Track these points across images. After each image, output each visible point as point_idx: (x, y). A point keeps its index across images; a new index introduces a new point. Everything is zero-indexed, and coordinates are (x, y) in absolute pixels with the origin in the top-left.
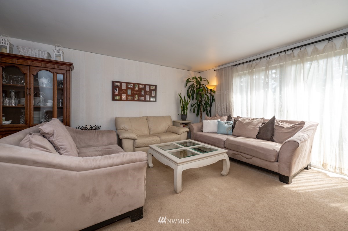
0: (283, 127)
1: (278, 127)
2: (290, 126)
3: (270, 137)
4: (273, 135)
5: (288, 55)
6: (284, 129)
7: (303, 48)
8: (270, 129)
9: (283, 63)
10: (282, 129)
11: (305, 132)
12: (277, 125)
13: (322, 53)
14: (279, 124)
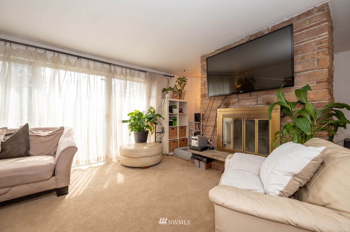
0: (40, 136)
1: (33, 137)
2: (49, 133)
3: (25, 151)
4: (28, 148)
5: (39, 54)
6: (42, 138)
7: (56, 54)
8: (23, 140)
9: (33, 60)
10: (40, 139)
11: (69, 137)
12: (31, 134)
13: (74, 67)
14: (33, 133)
